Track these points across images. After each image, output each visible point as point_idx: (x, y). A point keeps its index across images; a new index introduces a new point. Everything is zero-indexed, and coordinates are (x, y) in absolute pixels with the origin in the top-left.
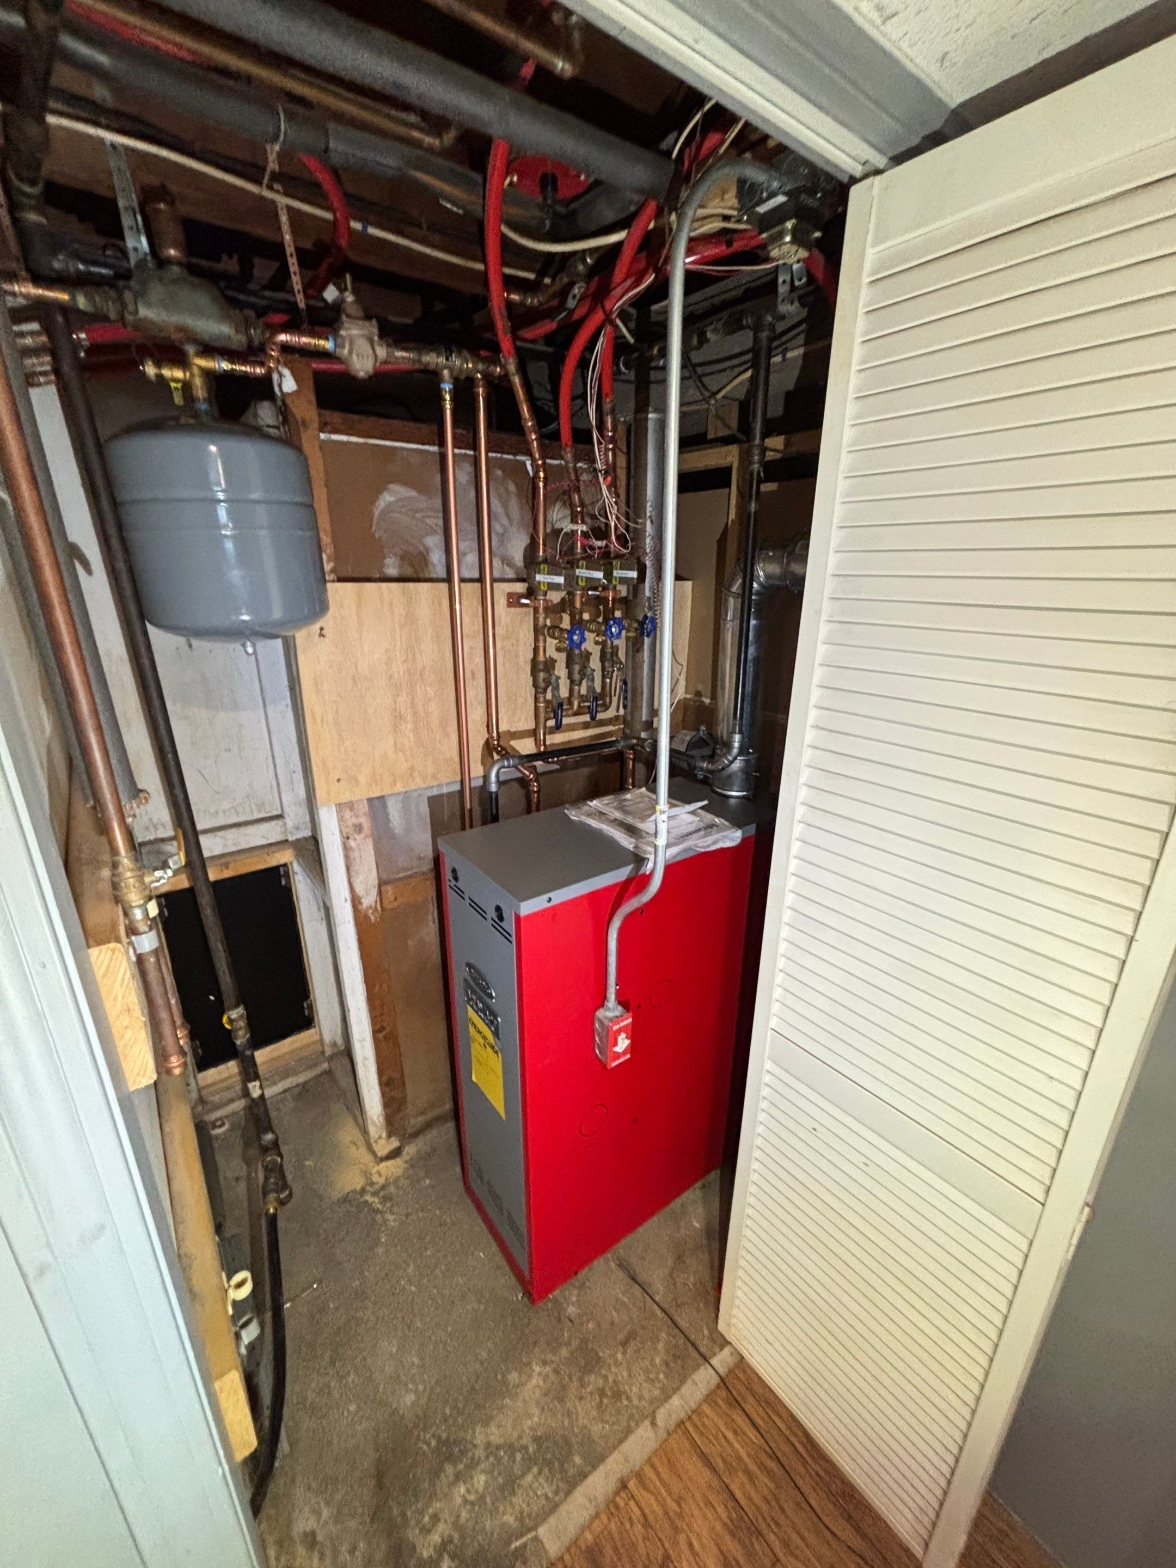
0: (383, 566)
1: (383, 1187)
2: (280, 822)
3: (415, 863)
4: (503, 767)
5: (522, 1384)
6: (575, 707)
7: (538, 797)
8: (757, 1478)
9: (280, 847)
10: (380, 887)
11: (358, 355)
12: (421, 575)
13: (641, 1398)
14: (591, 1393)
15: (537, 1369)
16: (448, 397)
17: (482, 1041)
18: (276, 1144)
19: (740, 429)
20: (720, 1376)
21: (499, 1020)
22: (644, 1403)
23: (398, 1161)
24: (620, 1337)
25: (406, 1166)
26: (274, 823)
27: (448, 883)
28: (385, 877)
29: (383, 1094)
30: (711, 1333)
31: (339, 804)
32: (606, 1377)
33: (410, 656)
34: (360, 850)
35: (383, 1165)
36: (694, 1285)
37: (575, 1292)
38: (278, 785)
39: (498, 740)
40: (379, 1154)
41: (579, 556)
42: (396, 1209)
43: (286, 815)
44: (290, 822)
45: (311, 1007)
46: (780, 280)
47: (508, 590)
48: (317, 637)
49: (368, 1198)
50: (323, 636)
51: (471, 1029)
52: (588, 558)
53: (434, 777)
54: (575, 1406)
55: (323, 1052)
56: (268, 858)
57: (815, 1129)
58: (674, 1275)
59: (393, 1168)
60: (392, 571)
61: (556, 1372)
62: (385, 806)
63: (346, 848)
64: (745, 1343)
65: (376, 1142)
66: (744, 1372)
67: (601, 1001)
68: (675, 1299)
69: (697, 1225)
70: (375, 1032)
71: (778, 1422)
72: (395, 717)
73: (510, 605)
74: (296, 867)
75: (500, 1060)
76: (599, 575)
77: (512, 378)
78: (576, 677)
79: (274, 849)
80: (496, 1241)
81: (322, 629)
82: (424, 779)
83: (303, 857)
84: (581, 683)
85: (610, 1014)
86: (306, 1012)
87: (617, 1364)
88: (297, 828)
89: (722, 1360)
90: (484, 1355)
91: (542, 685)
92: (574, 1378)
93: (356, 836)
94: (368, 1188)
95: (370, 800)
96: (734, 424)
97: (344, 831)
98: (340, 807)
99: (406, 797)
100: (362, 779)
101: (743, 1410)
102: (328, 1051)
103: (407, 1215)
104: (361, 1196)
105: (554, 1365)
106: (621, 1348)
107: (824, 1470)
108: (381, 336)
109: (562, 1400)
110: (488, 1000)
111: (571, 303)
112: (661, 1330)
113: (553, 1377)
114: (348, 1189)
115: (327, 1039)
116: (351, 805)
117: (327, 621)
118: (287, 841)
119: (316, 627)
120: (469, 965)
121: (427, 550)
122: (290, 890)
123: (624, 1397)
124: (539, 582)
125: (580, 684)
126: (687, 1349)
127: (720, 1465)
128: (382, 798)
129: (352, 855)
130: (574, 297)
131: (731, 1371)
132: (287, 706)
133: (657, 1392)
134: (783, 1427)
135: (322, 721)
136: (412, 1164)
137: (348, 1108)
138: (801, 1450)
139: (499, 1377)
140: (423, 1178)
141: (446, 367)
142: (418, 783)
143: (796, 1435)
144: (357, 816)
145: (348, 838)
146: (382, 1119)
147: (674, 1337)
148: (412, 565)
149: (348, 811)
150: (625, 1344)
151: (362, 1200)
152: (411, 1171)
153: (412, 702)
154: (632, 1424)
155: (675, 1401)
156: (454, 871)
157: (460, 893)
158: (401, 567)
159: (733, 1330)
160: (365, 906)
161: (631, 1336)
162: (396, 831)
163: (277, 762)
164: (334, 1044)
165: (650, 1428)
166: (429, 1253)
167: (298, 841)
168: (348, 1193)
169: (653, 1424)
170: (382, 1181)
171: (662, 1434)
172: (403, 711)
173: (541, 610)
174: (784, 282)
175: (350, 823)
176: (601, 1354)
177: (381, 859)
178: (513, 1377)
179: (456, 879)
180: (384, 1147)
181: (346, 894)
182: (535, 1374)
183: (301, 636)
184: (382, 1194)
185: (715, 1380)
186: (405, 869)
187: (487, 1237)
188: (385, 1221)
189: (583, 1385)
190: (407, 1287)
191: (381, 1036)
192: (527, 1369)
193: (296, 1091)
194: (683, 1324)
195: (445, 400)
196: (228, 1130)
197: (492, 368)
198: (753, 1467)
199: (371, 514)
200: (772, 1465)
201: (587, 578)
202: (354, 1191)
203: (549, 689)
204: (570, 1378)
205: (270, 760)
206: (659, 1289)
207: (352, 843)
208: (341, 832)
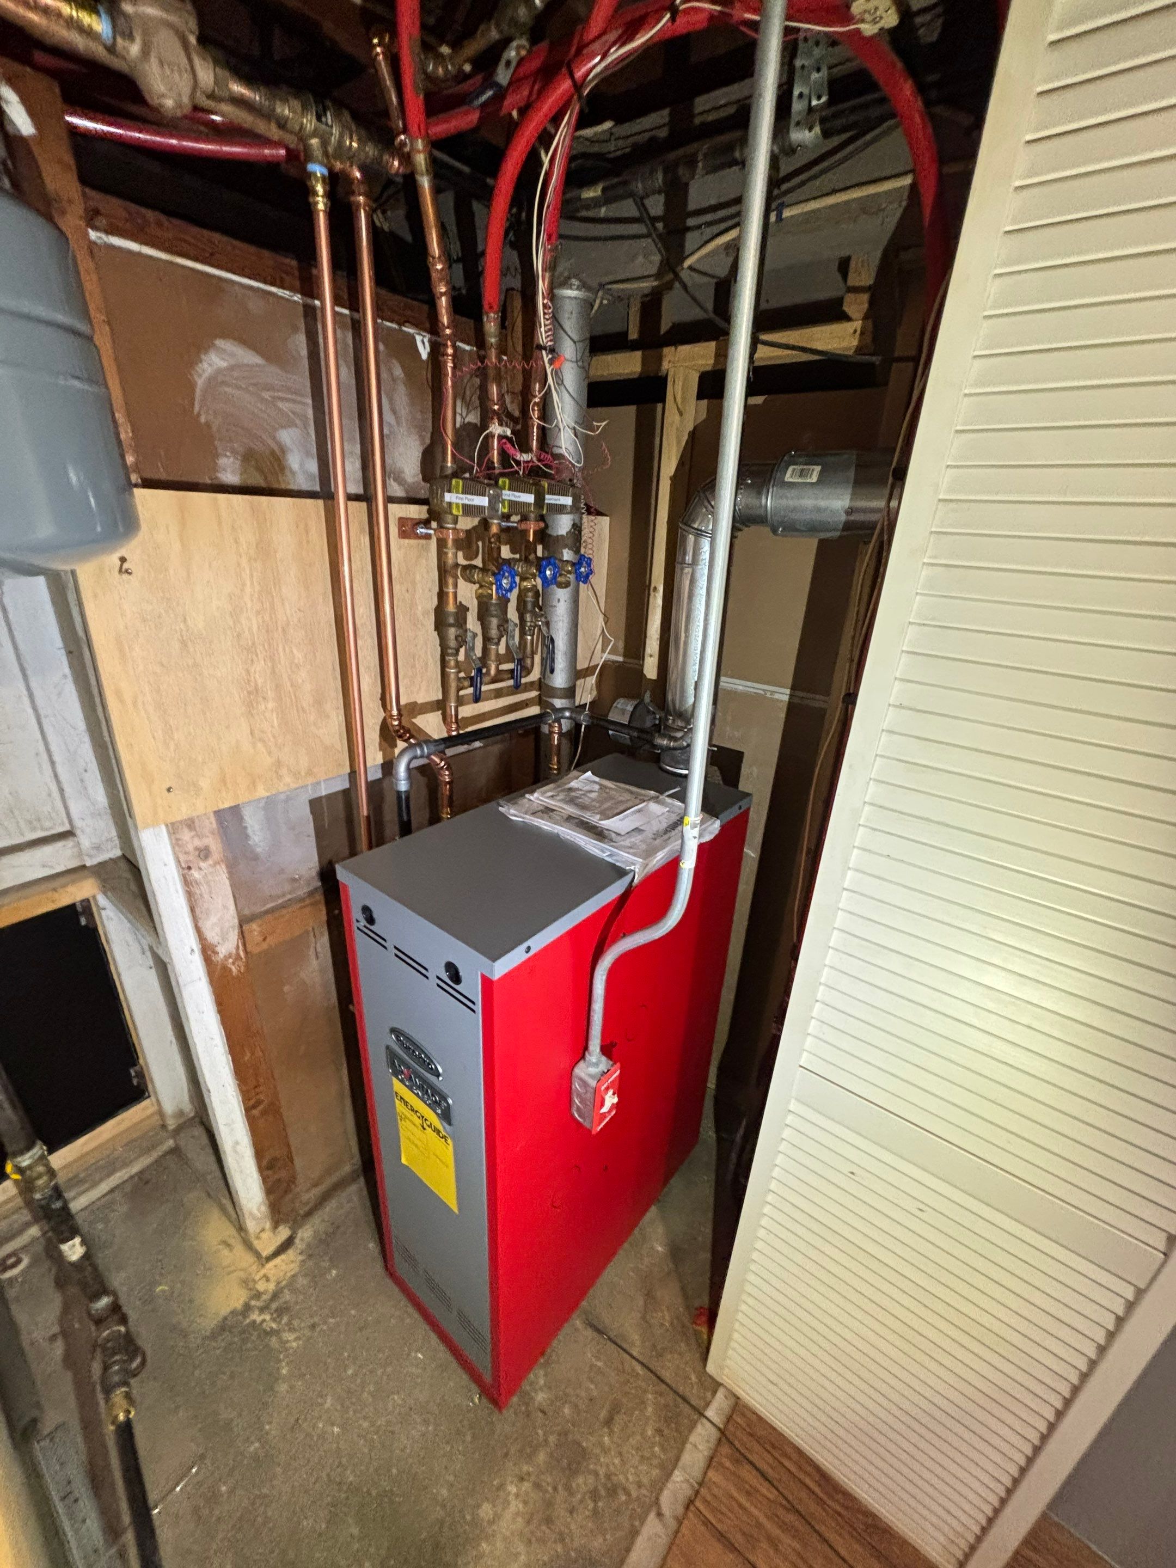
0: (215, 468)
1: (275, 1296)
2: (69, 843)
3: (287, 887)
4: (415, 757)
5: (497, 1517)
6: (493, 672)
7: (451, 790)
8: (780, 1541)
9: (73, 877)
10: (241, 926)
11: (161, 63)
12: (275, 486)
13: (640, 1485)
14: (581, 1501)
15: (513, 1489)
16: (320, 189)
17: (418, 1122)
18: (116, 1308)
19: (716, 311)
20: (719, 1429)
21: (450, 1101)
22: (644, 1491)
23: (291, 1254)
24: (603, 1414)
25: (301, 1258)
26: (59, 844)
27: (355, 925)
28: (247, 912)
29: (265, 1180)
30: (698, 1377)
31: (173, 824)
32: (596, 1474)
33: (267, 605)
34: (208, 883)
35: (271, 1264)
36: (672, 1324)
37: (542, 1373)
38: (61, 791)
39: (400, 720)
40: (265, 1254)
41: (497, 471)
42: (296, 1323)
43: (78, 832)
44: (85, 841)
45: (141, 1075)
46: (796, 93)
47: (403, 515)
48: (117, 573)
49: (256, 1317)
50: (128, 572)
51: (399, 1105)
52: (513, 475)
53: (310, 772)
54: (567, 1526)
55: (164, 1126)
56: (56, 895)
57: (852, 1173)
58: (648, 1317)
59: (287, 1265)
60: (230, 477)
61: (537, 1486)
62: (241, 819)
63: (187, 883)
64: (743, 1385)
65: (258, 1238)
66: (743, 1415)
67: (581, 1052)
68: (654, 1346)
69: (660, 1249)
70: (248, 1110)
71: (787, 1463)
72: (249, 693)
73: (403, 535)
74: (102, 900)
75: (451, 1147)
76: (529, 498)
77: (418, 178)
78: (494, 632)
79: (63, 880)
80: (434, 1331)
81: (123, 560)
82: (296, 775)
83: (113, 889)
84: (499, 640)
85: (593, 1070)
86: (135, 1082)
87: (606, 1451)
88: (98, 848)
89: (716, 1410)
90: (444, 1492)
91: (453, 643)
92: (560, 1488)
93: (202, 865)
94: (253, 1303)
95: (218, 813)
96: (710, 306)
97: (182, 858)
98: (173, 829)
99: (269, 804)
100: (205, 784)
101: (751, 1463)
102: (172, 1124)
103: (313, 1327)
104: (245, 1317)
105: (533, 1478)
106: (606, 1430)
107: (843, 1506)
108: (203, 40)
109: (549, 1521)
110: (432, 1078)
111: (503, 76)
112: (645, 1391)
113: (535, 1496)
114: (225, 1311)
115: (169, 1108)
116: (190, 824)
117: (132, 549)
118: (84, 867)
119: (114, 559)
120: (393, 1030)
121: (283, 450)
122: (95, 930)
123: (620, 1492)
124: (450, 504)
125: (498, 644)
126: (676, 1406)
127: (738, 1540)
128: (235, 811)
129: (196, 890)
130: (508, 63)
131: (729, 1419)
132: (65, 676)
133: (656, 1472)
134: (793, 1469)
135: (135, 704)
136: (309, 1252)
137: (209, 1195)
138: (817, 1490)
139: (468, 1517)
140: (329, 1270)
141: (315, 134)
142: (288, 782)
143: (809, 1475)
144: (199, 836)
145: (189, 868)
146: (264, 1208)
147: (661, 1394)
148: (259, 469)
149: (186, 830)
150: (609, 1422)
151: (248, 1321)
152: (310, 1263)
153: (273, 672)
154: (637, 1523)
155: (678, 1476)
156: (366, 910)
157: (380, 940)
158: (244, 472)
159: (726, 1371)
160: (221, 956)
161: (615, 1409)
162: (259, 850)
163: (57, 758)
164: (181, 1113)
165: (657, 1521)
166: (350, 1372)
167: (102, 865)
168: (225, 1318)
169: (659, 1515)
170: (271, 1287)
171: (673, 1524)
172: (260, 681)
173: (450, 543)
174: (801, 95)
175: (190, 847)
176: (584, 1444)
177: (239, 889)
178: (486, 1511)
179: (371, 920)
180: (268, 1242)
181: (192, 941)
182: (511, 1497)
183: (86, 573)
184: (274, 1306)
185: (715, 1434)
186: (272, 898)
187: (423, 1328)
188: (283, 1343)
189: (571, 1494)
190: (329, 1429)
191: (255, 1112)
192: (501, 1493)
193: (128, 1188)
194: (667, 1375)
195: (315, 194)
196: (30, 1267)
197: (386, 157)
198: (776, 1532)
199: (192, 386)
200: (790, 1518)
201: (510, 501)
202: (234, 1313)
203: (462, 650)
204: (555, 1489)
205: (45, 756)
206: (635, 1339)
207: (196, 874)
208: (178, 861)
